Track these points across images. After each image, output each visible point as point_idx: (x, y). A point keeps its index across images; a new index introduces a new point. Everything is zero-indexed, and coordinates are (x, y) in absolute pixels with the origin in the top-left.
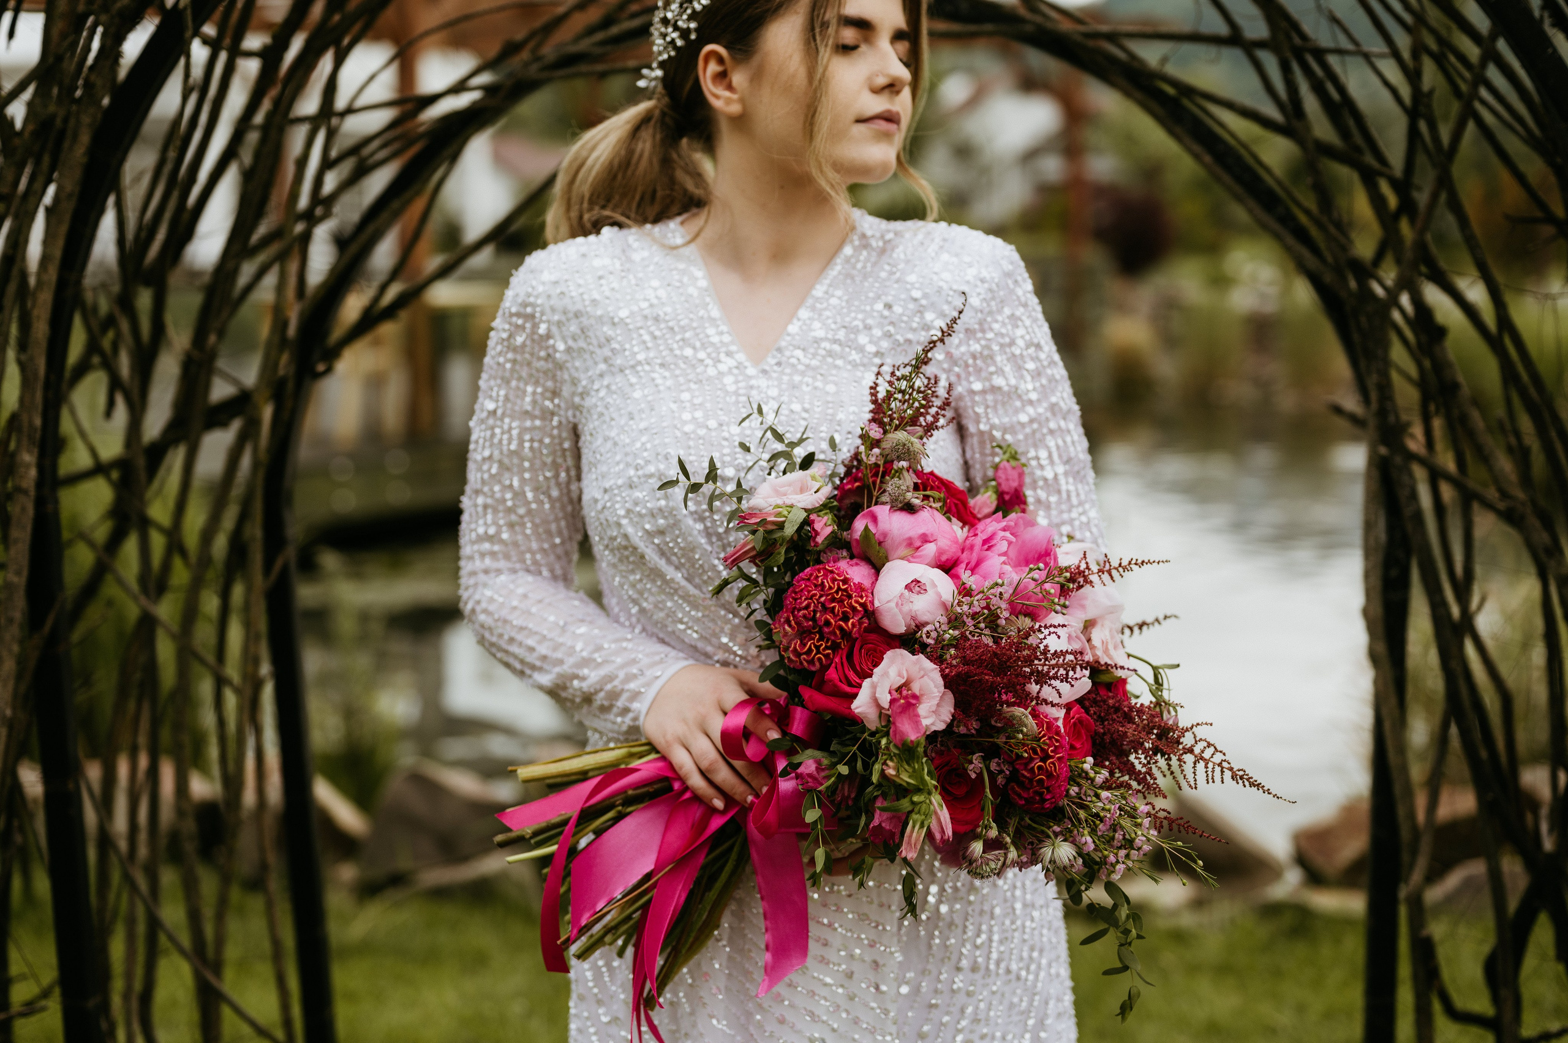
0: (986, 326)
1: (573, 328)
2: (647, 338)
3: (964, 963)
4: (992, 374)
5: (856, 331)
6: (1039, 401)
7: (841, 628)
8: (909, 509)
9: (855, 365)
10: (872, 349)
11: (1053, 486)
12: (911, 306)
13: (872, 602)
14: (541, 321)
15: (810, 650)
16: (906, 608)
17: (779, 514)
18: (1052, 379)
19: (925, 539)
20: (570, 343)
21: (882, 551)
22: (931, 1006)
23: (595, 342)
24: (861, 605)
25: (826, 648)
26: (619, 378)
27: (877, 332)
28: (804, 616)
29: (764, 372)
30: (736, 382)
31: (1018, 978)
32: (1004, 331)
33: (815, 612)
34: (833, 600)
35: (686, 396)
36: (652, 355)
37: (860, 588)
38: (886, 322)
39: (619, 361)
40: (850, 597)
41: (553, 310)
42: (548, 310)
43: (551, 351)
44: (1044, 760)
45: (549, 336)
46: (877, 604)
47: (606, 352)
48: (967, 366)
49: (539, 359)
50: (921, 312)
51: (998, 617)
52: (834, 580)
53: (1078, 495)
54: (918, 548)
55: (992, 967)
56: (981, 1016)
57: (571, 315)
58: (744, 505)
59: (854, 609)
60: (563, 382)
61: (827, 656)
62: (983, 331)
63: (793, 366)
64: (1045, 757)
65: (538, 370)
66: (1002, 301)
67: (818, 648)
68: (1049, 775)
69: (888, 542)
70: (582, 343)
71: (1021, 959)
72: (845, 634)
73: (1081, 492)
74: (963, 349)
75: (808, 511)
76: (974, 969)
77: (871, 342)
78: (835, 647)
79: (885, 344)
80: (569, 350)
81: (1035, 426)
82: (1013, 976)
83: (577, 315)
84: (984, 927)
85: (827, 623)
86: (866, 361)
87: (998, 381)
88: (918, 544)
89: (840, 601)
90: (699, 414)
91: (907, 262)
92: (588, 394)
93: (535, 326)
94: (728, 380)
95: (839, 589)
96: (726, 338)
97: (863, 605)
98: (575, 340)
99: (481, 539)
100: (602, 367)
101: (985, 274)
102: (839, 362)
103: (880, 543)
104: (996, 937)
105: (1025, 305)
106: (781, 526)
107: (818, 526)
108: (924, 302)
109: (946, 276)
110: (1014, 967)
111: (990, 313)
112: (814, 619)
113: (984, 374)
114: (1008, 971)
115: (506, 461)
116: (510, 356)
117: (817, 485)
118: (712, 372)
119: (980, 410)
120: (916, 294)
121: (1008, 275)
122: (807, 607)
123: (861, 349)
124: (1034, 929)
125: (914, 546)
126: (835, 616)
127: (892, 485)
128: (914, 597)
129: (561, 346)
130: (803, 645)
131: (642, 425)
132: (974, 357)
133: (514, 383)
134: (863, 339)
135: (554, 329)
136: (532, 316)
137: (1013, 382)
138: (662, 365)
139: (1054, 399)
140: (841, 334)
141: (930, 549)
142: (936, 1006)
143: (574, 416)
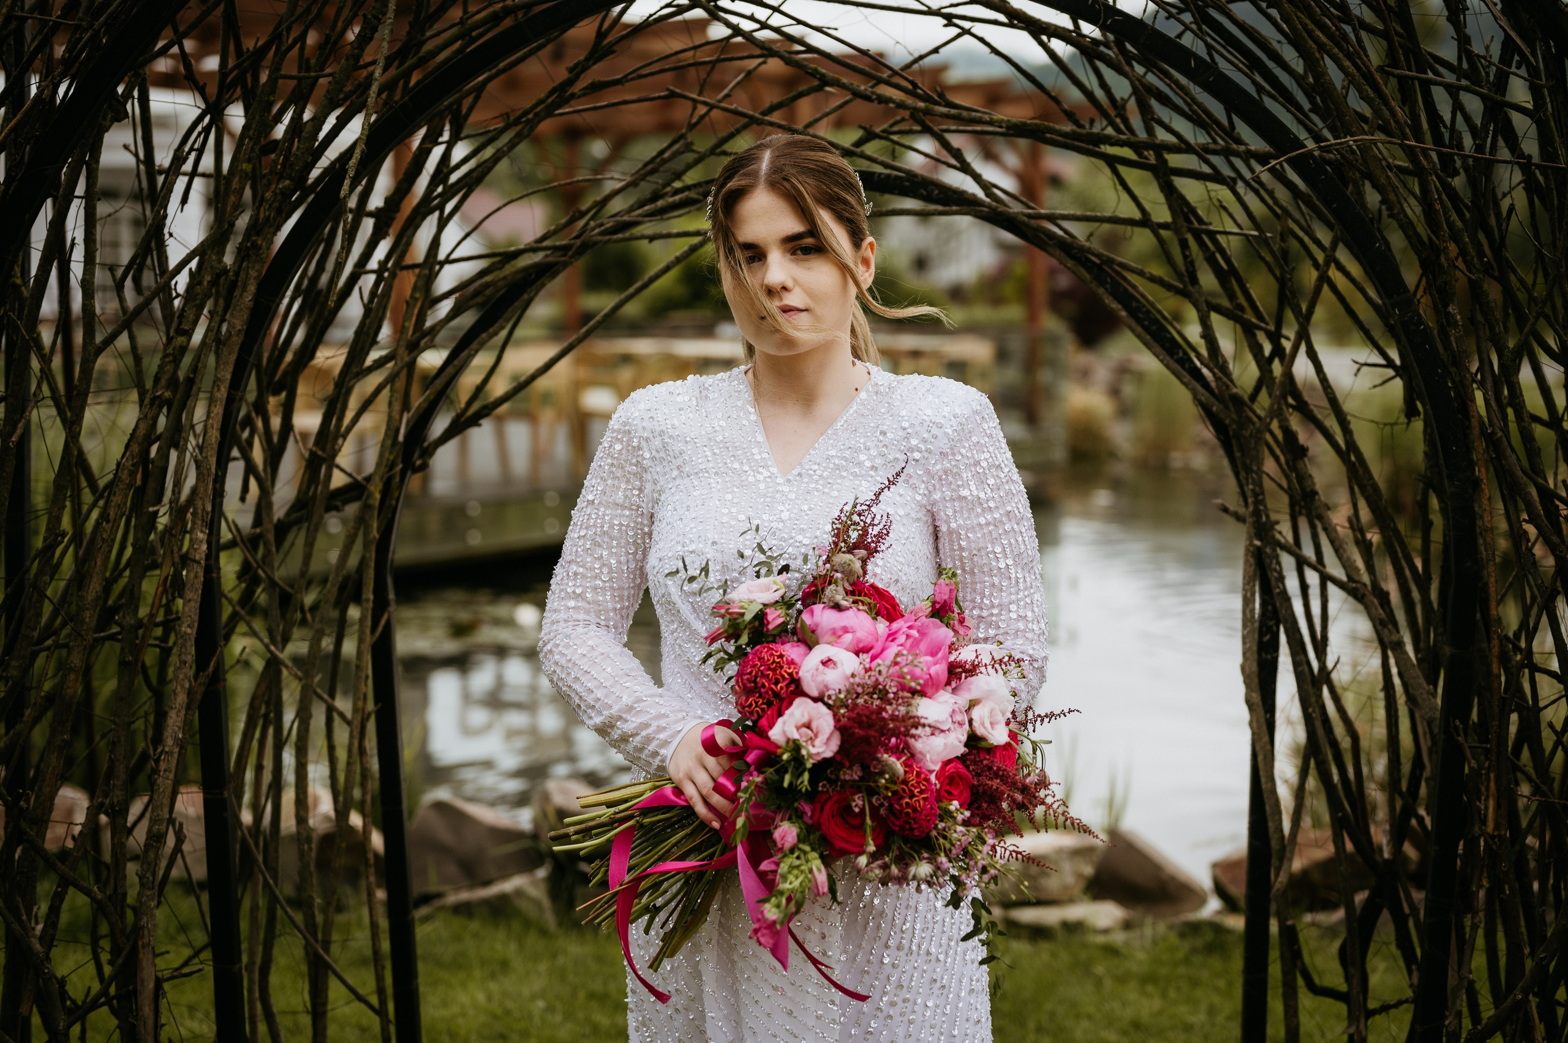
0: (956, 451)
1: (657, 443)
2: (708, 453)
3: (891, 943)
4: (959, 486)
5: (858, 451)
6: (997, 507)
7: (772, 690)
8: (837, 607)
9: (856, 475)
10: (868, 464)
11: (1004, 573)
12: (901, 433)
13: (797, 673)
14: (635, 437)
15: (751, 705)
16: (820, 678)
17: (742, 607)
18: (1009, 493)
19: (846, 630)
20: (654, 453)
21: (814, 636)
22: (865, 972)
23: (671, 454)
24: (789, 674)
25: (763, 703)
26: (686, 481)
27: (874, 452)
28: (748, 679)
29: (789, 481)
30: (767, 487)
31: (938, 960)
32: (969, 455)
33: (756, 677)
34: (770, 669)
35: (729, 497)
36: (711, 465)
37: (792, 663)
38: (881, 445)
39: (687, 469)
40: (782, 667)
41: (644, 428)
42: (640, 429)
43: (639, 459)
44: (911, 798)
45: (639, 448)
46: (800, 674)
47: (679, 462)
48: (941, 479)
49: (631, 464)
50: (907, 438)
51: (888, 692)
52: (772, 655)
53: (1025, 581)
54: (840, 637)
55: (914, 948)
56: (905, 984)
57: (656, 434)
58: (727, 597)
59: (783, 677)
60: (647, 481)
61: (763, 709)
62: (954, 454)
63: (811, 476)
64: (912, 796)
65: (629, 473)
66: (970, 432)
67: (756, 703)
68: (915, 810)
69: (819, 631)
70: (662, 454)
71: (941, 945)
72: (776, 695)
73: (1028, 579)
74: (938, 467)
75: (765, 605)
76: (899, 948)
77: (868, 459)
78: (769, 704)
79: (879, 461)
80: (653, 459)
81: (991, 528)
82: (933, 958)
83: (662, 433)
84: (909, 918)
85: (763, 686)
86: (863, 472)
87: (965, 493)
88: (840, 633)
89: (774, 670)
90: (734, 510)
91: (902, 401)
92: (664, 492)
93: (630, 440)
94: (762, 486)
95: (774, 661)
96: (765, 455)
97: (791, 674)
98: (658, 451)
99: (569, 596)
100: (675, 473)
101: (958, 411)
102: (844, 474)
103: (813, 632)
104: (918, 927)
105: (990, 436)
106: (743, 615)
107: (770, 618)
108: (909, 431)
109: (929, 412)
110: (933, 950)
111: (960, 441)
112: (755, 682)
113: (953, 486)
114: (928, 953)
115: (598, 539)
116: (609, 461)
117: (775, 587)
118: (751, 479)
119: (950, 512)
120: (905, 424)
121: (976, 412)
122: (750, 673)
123: (860, 464)
124: (953, 924)
125: (837, 634)
126: (769, 680)
127: (830, 590)
128: (827, 670)
129: (647, 455)
130: (747, 700)
131: (693, 515)
132: (945, 472)
133: (610, 482)
134: (862, 457)
135: (643, 443)
136: (629, 432)
137: (975, 493)
138: (716, 473)
139: (1009, 508)
140: (847, 454)
141: (848, 637)
142: (868, 972)
143: (653, 507)
